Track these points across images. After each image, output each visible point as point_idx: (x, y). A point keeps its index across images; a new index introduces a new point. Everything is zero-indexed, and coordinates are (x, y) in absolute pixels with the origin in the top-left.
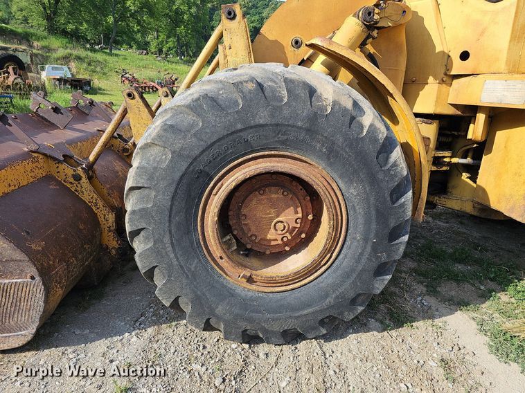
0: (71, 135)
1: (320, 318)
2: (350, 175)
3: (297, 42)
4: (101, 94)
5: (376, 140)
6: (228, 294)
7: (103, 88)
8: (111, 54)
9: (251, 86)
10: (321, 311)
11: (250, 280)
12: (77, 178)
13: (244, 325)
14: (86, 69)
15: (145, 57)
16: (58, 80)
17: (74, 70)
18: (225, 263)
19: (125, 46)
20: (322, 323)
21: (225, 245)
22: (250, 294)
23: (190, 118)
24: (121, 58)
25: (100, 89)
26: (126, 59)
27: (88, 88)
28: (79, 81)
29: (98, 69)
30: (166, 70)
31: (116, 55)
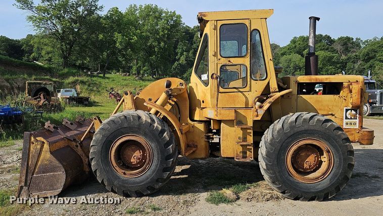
0: (76, 132)
1: (147, 186)
2: (151, 140)
3: (150, 99)
4: (95, 106)
5: (158, 130)
6: (118, 178)
7: (97, 101)
8: (104, 78)
9: (123, 117)
10: (147, 184)
11: (125, 174)
12: (77, 146)
13: (123, 189)
14: (87, 89)
15: (128, 77)
16: (68, 98)
17: (79, 90)
18: (117, 168)
19: (114, 71)
20: (148, 188)
21: (118, 164)
22: (125, 179)
23: (107, 126)
24: (111, 80)
25: (95, 102)
26: (114, 80)
27: (87, 103)
28: (81, 98)
29: (95, 89)
30: (141, 87)
31: (108, 78)
